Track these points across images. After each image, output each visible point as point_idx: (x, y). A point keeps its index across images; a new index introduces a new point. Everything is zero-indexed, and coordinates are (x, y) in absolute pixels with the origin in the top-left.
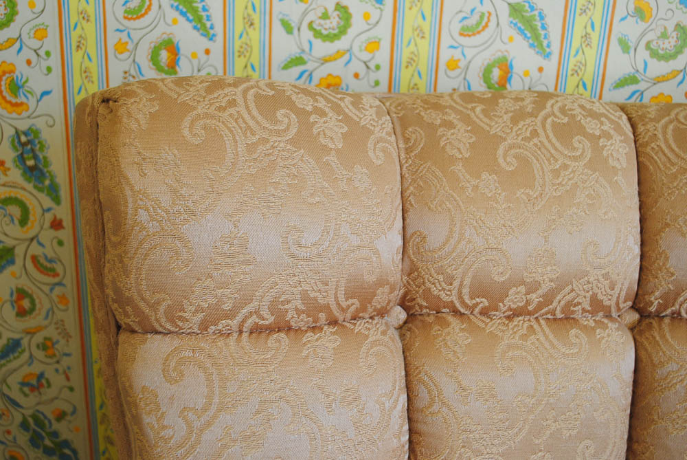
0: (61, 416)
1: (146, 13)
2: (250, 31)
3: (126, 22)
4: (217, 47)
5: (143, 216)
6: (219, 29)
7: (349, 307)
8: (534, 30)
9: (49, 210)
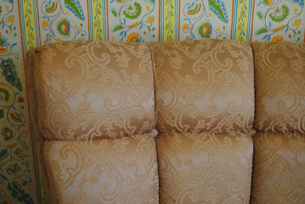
0: (25, 183)
1: (55, 9)
2: (99, 16)
3: (47, 14)
4: (85, 23)
5: (51, 96)
6: (86, 15)
7: (132, 129)
8: (220, 11)
9: (17, 94)
